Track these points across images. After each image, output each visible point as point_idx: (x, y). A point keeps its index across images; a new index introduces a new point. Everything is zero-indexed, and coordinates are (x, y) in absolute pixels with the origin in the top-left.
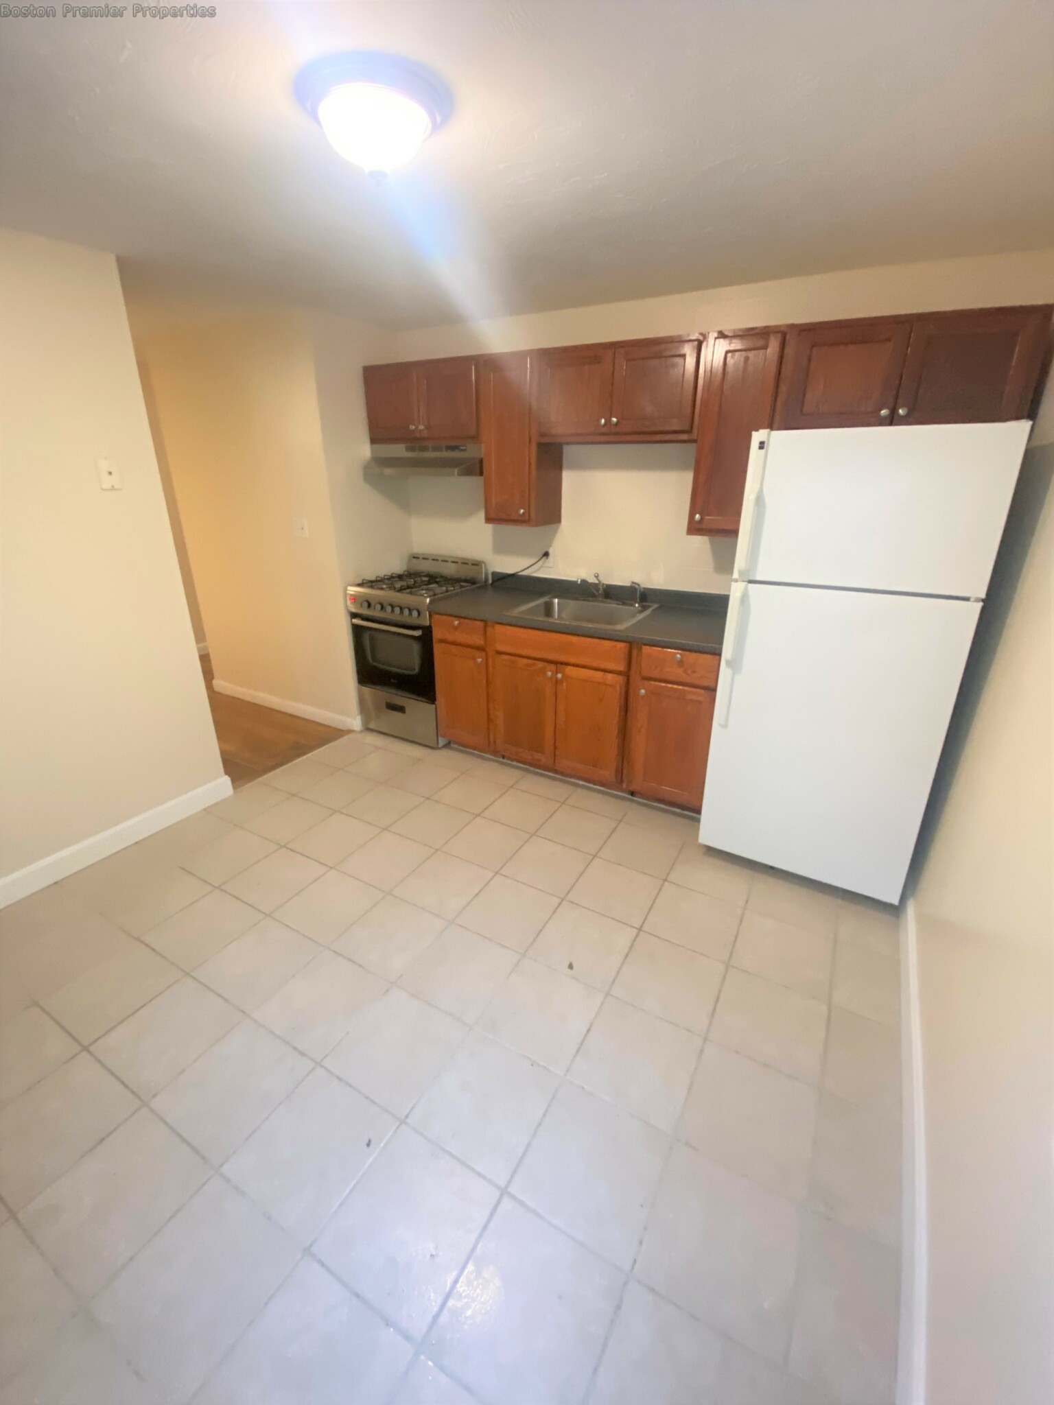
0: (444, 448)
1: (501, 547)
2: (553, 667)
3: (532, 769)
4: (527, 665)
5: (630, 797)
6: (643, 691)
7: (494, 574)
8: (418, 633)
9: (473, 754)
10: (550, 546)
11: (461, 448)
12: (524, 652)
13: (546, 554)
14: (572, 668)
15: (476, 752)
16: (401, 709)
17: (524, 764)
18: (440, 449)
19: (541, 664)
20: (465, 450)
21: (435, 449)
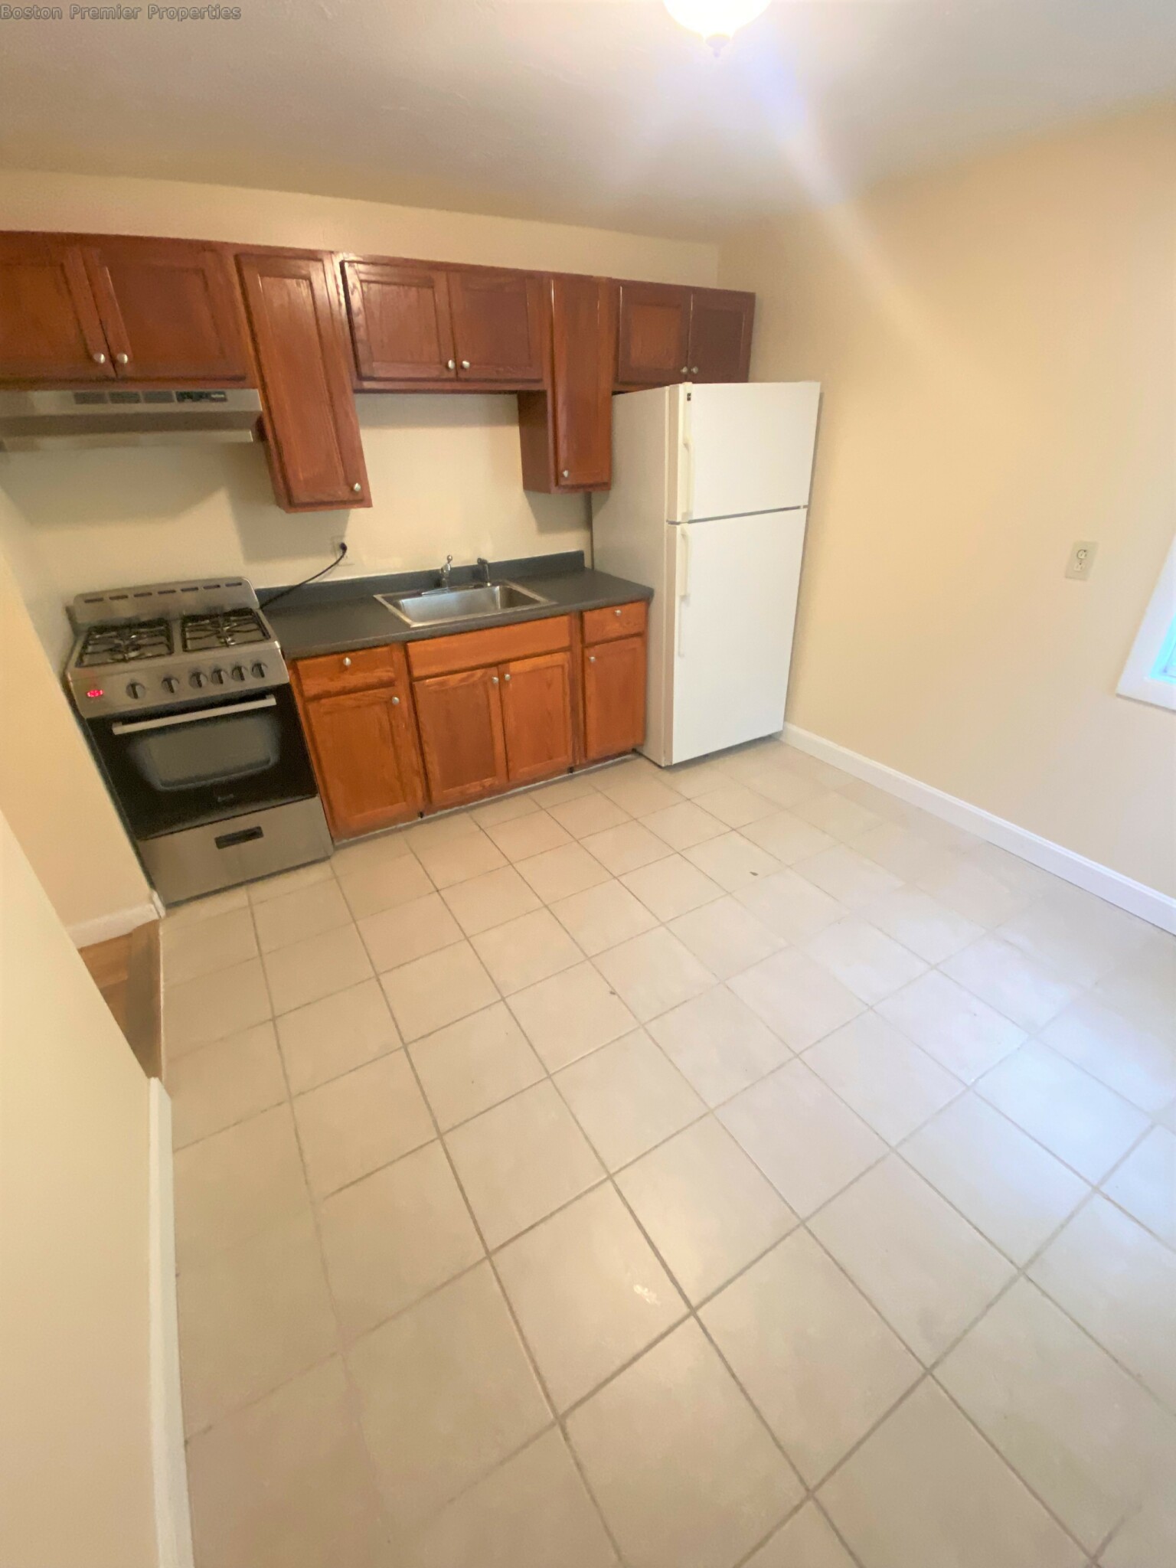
0: (175, 396)
1: (255, 551)
2: (494, 670)
3: (463, 807)
4: (463, 680)
5: (570, 774)
6: (592, 658)
7: (259, 592)
8: (271, 702)
9: (376, 837)
10: (342, 536)
11: (214, 396)
12: (456, 666)
13: (344, 548)
14: (515, 663)
15: (378, 832)
16: (254, 834)
17: (451, 808)
18: (166, 398)
19: (479, 673)
20: (224, 400)
21: (151, 398)
